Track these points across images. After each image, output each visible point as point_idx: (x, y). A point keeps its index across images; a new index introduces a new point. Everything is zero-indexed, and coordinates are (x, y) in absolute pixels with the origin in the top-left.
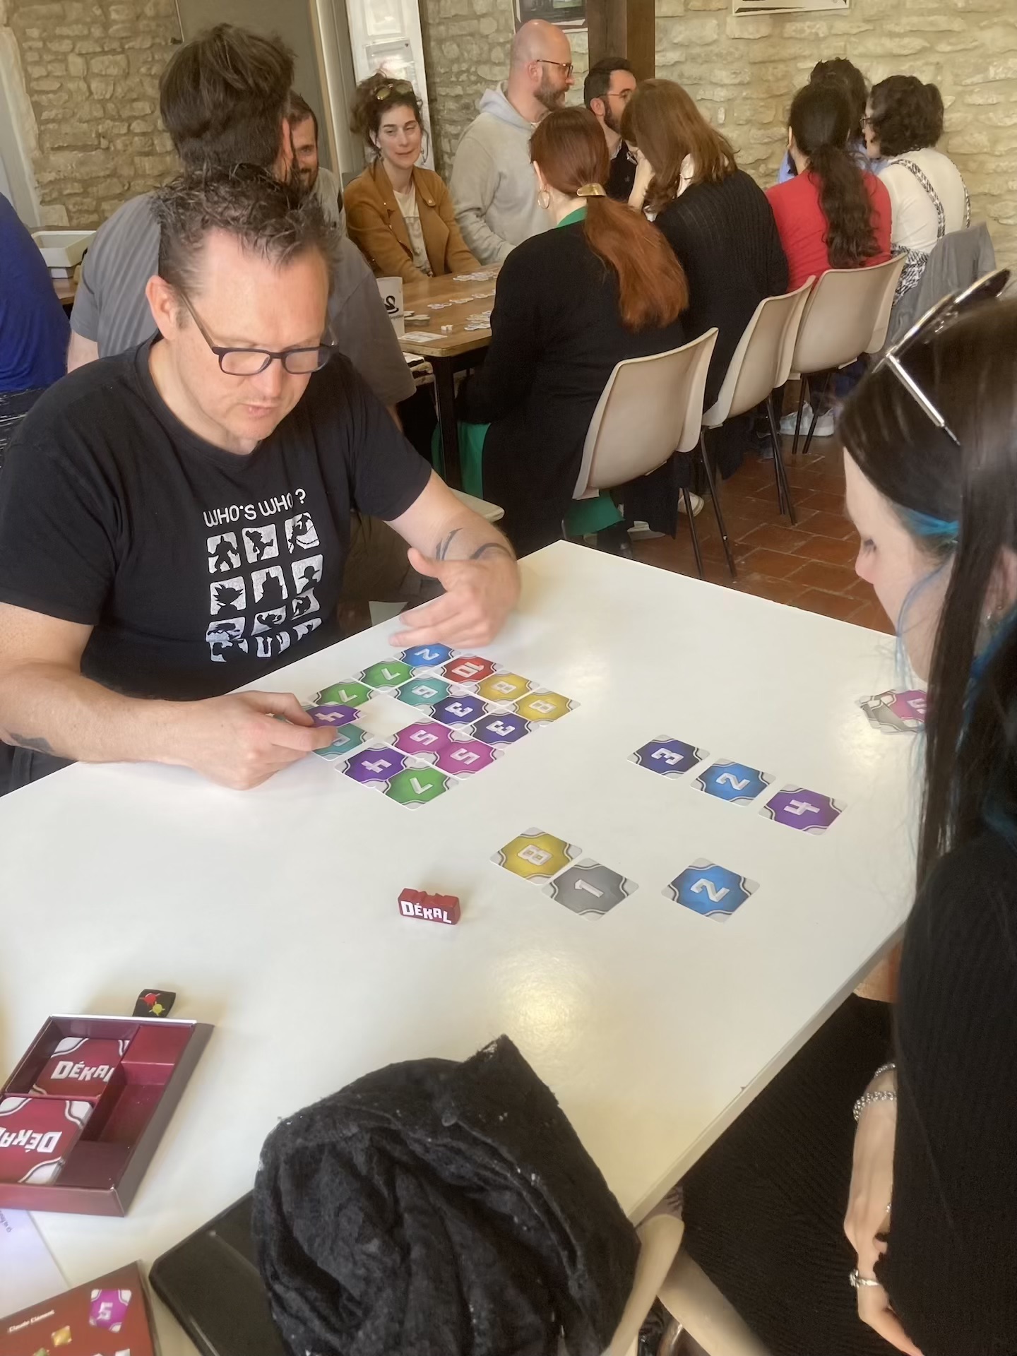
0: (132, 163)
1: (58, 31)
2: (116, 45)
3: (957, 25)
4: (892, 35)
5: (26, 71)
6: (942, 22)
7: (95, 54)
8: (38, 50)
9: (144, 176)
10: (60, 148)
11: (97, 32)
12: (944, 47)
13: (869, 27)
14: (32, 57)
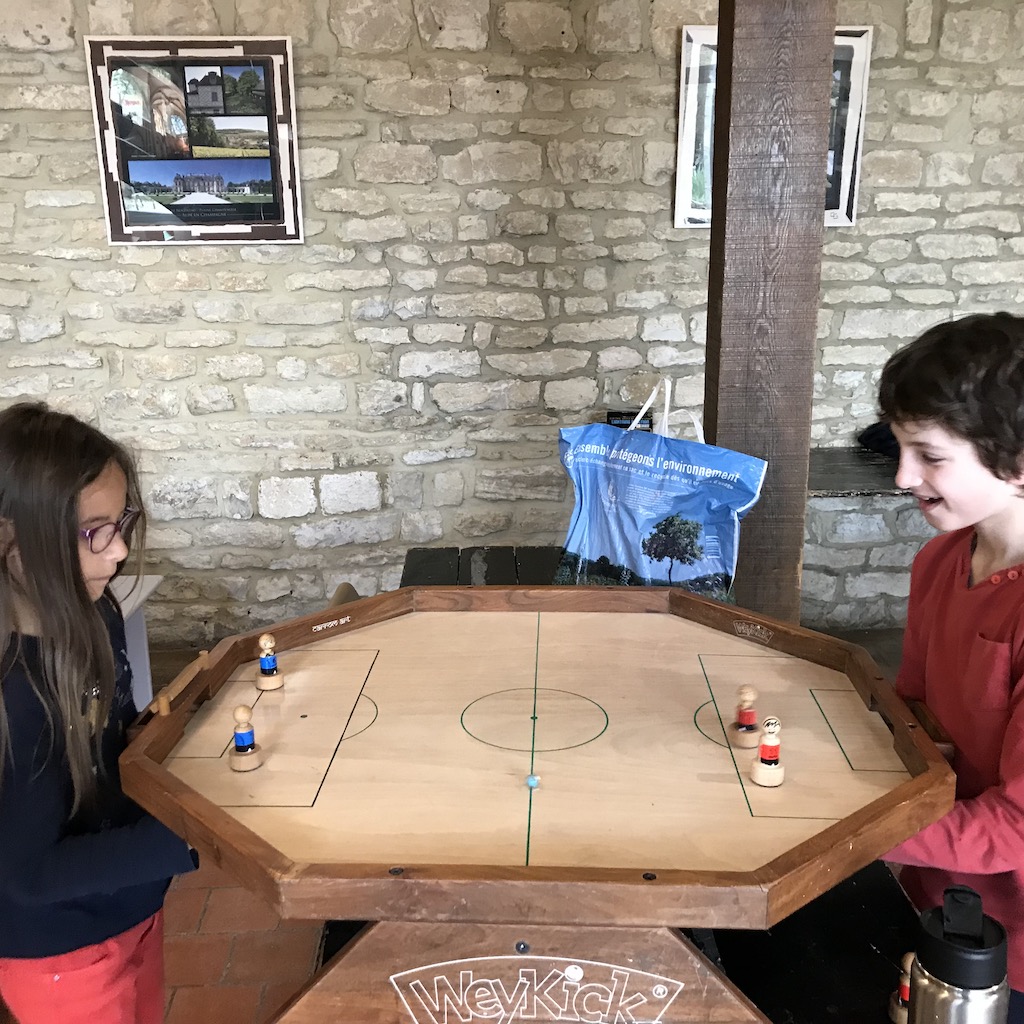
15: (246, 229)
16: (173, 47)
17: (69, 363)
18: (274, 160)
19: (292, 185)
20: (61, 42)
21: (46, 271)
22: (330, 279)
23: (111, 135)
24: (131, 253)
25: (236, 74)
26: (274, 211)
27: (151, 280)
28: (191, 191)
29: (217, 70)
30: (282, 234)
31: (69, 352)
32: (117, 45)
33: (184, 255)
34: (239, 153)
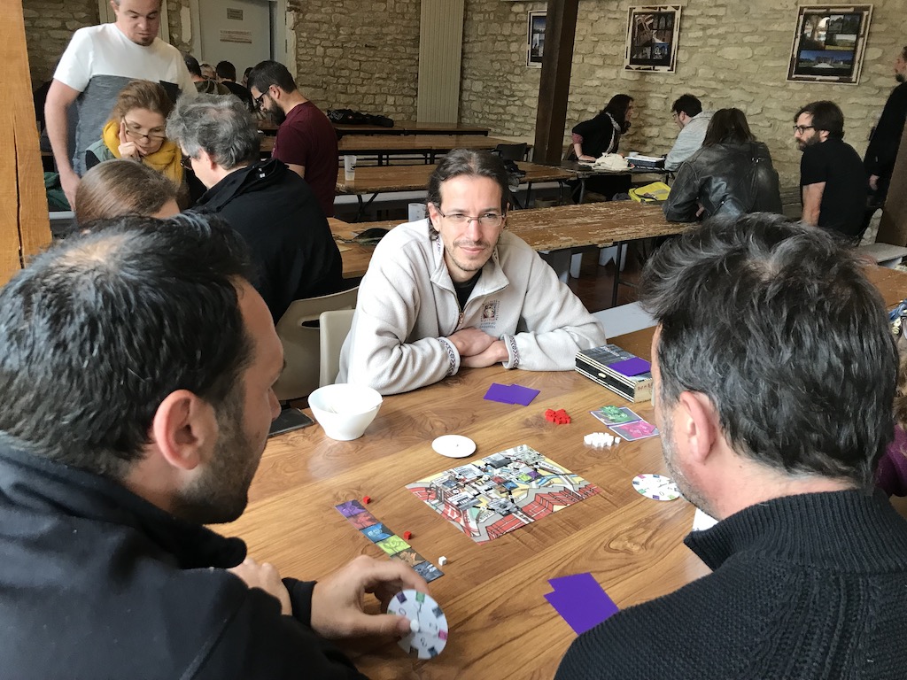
0: (335, 96)
1: (315, 35)
2: (340, 44)
3: (720, 86)
4: (692, 87)
5: (297, 51)
6: (713, 84)
7: (329, 47)
8: (304, 42)
9: (340, 103)
10: (305, 86)
11: (332, 38)
12: (713, 95)
13: (682, 82)
14: (301, 45)
15: (836, 78)
16: (828, 8)
17: (760, 124)
18: (854, 52)
19: (859, 62)
20: (792, 6)
21: (763, 89)
22: (864, 101)
23: (798, 40)
24: (793, 85)
25: (849, 19)
26: (850, 72)
27: (797, 96)
28: (820, 62)
29: (842, 17)
30: (850, 81)
31: (761, 121)
32: (809, 8)
33: (811, 87)
34: (842, 48)
